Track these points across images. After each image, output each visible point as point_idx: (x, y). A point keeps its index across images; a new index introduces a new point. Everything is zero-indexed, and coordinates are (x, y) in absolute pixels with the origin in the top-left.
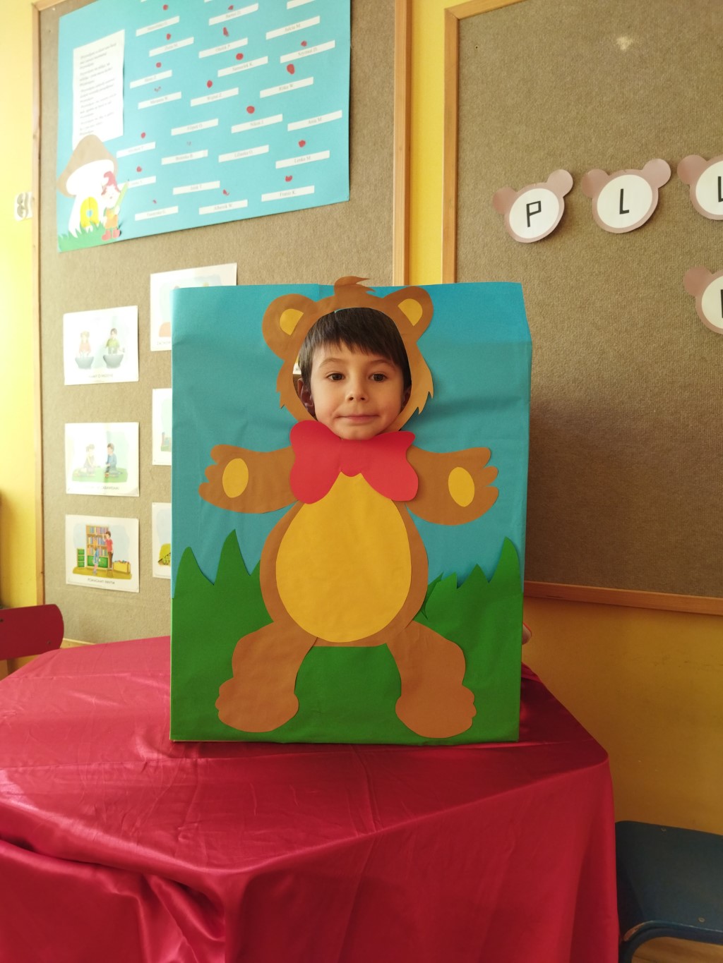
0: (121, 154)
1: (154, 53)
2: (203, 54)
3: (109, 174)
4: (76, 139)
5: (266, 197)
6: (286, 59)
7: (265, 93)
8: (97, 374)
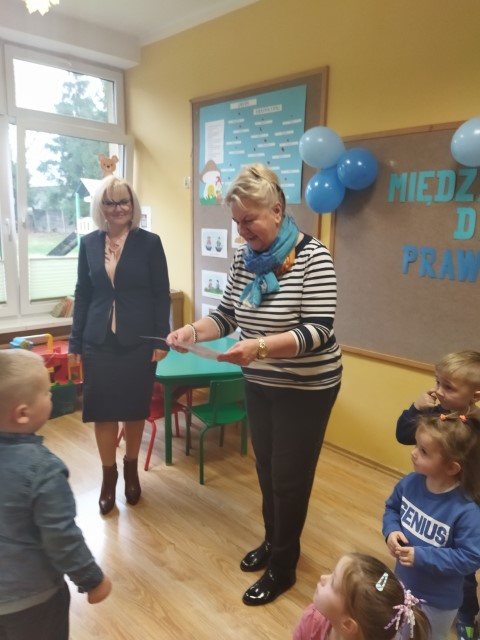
0: (223, 170)
1: (235, 132)
2: (253, 137)
3: (218, 177)
4: (206, 161)
6: (282, 145)
7: (274, 157)
8: (213, 253)
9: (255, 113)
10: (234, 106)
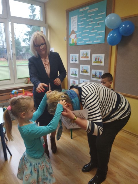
0: (77, 33)
1: (81, 19)
2: (88, 20)
3: (75, 36)
4: (71, 30)
5: (95, 41)
7: (95, 27)
8: (74, 62)
9: (88, 12)
10: (81, 10)
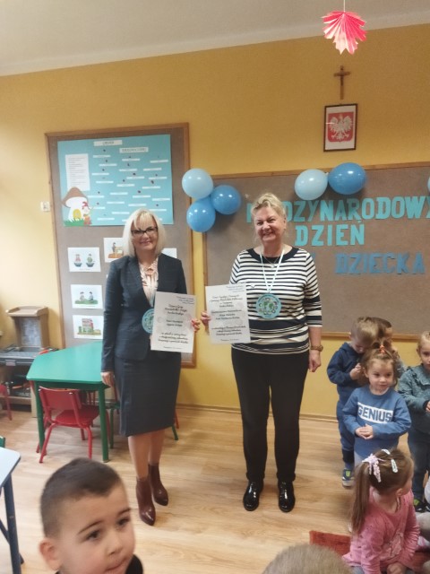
0: (90, 197)
2: (121, 170)
3: (84, 202)
4: (69, 188)
6: (151, 178)
7: (144, 188)
8: (84, 268)
9: (121, 150)
10: (98, 143)
